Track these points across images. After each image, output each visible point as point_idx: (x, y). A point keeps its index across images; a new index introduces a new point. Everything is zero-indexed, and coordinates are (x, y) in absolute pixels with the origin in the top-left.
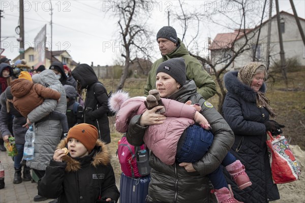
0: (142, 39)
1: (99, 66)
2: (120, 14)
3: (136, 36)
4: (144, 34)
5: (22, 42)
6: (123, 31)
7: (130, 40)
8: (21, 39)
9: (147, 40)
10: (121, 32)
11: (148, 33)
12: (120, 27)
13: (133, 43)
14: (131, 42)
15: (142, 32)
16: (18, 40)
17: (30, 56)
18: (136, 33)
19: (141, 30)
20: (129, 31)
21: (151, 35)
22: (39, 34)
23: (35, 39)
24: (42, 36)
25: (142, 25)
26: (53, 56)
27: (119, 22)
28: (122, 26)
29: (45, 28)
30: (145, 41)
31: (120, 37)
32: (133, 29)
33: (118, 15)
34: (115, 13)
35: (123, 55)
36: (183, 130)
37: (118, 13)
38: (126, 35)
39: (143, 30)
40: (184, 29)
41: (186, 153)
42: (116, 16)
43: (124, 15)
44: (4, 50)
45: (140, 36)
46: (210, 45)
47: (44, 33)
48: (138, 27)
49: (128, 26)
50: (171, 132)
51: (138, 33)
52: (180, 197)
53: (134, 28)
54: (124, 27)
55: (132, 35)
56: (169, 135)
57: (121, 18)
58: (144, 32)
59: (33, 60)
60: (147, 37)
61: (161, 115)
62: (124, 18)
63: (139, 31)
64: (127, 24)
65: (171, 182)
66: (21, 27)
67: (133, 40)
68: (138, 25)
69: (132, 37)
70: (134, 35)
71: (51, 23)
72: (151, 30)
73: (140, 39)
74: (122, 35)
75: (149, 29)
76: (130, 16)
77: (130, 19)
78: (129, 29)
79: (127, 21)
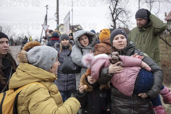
0: (123, 16)
1: (98, 33)
2: (110, 2)
3: (120, 15)
4: (124, 13)
5: (58, 21)
6: (112, 12)
7: (116, 17)
8: (57, 20)
9: (126, 16)
10: (111, 12)
11: (127, 12)
12: (110, 10)
13: (118, 19)
14: (117, 18)
15: (123, 12)
16: (56, 20)
17: (61, 29)
18: (120, 12)
19: (123, 11)
20: (116, 11)
21: (128, 13)
22: (66, 16)
23: (64, 20)
24: (68, 18)
25: (123, 8)
26: (73, 28)
27: (110, 7)
28: (111, 9)
29: (69, 13)
30: (125, 17)
31: (110, 15)
32: (118, 11)
33: (109, 3)
34: (107, 2)
35: (112, 26)
36: (137, 75)
37: (109, 1)
38: (114, 14)
39: (124, 11)
40: (150, 8)
41: (141, 88)
42: (108, 3)
43: (112, 3)
44: (49, 26)
45: (122, 14)
46: (166, 17)
47: (69, 16)
48: (120, 9)
49: (115, 9)
50: (130, 77)
51: (121, 12)
52: (135, 112)
53: (119, 9)
54: (113, 10)
55: (117, 14)
56: (128, 79)
57: (110, 4)
58: (124, 12)
59: (63, 31)
60: (126, 15)
61: (121, 67)
62: (113, 4)
63: (121, 11)
64: (114, 8)
65: (128, 103)
66: (57, 13)
67: (118, 17)
68: (120, 8)
69: (117, 15)
70: (118, 14)
71: (72, 10)
72: (129, 10)
73: (122, 16)
74: (111, 14)
75: (127, 10)
76: (116, 3)
77: (116, 5)
78: (115, 10)
79: (114, 6)
